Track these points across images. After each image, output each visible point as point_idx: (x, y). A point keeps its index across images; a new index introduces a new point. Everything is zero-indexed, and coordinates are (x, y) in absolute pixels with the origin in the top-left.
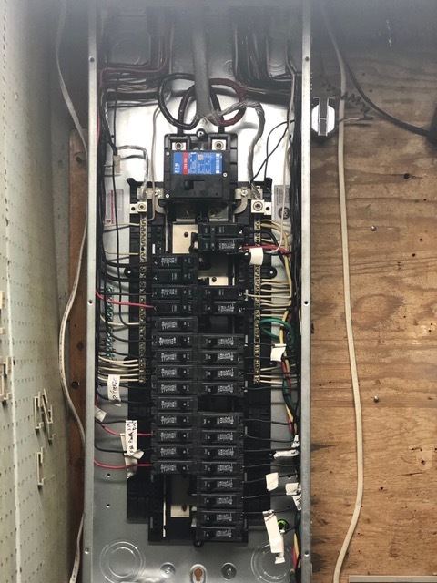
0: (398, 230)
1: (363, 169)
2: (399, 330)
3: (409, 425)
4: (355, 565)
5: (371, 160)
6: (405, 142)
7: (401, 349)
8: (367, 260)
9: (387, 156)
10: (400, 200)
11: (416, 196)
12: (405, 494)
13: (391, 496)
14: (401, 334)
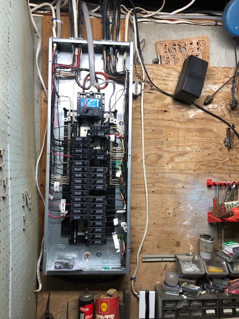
0: (162, 130)
1: (150, 108)
2: (162, 166)
3: (165, 200)
4: (145, 251)
5: (152, 105)
6: (165, 98)
7: (162, 173)
8: (150, 141)
9: (158, 103)
10: (163, 120)
11: (168, 118)
12: (163, 225)
13: (158, 226)
14: (162, 168)
